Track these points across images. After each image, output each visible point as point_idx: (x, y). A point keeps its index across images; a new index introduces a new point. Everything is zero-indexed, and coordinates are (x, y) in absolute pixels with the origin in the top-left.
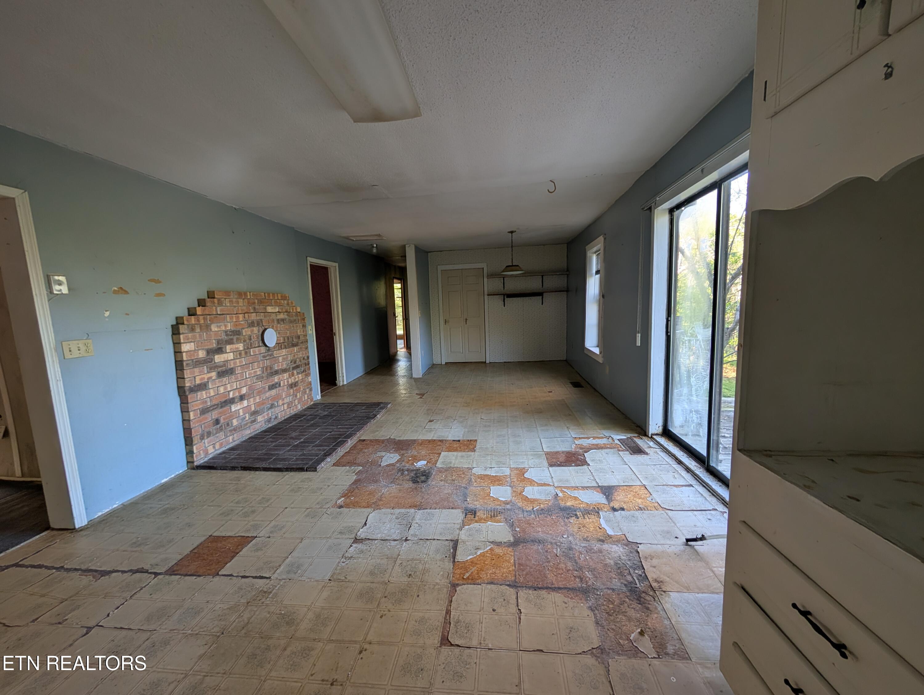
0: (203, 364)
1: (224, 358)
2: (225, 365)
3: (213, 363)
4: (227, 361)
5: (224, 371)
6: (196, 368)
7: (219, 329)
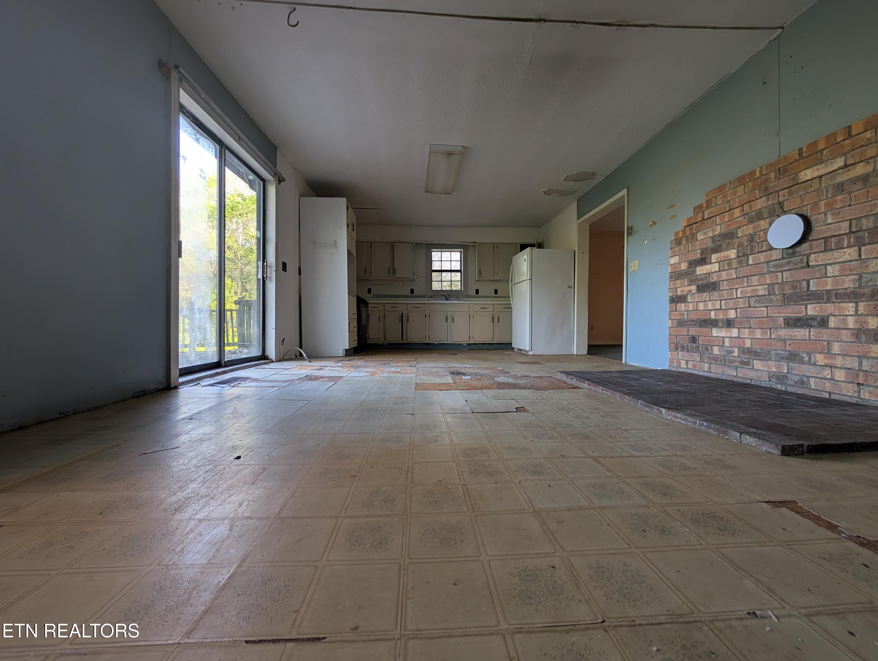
0: (684, 276)
1: (707, 270)
2: (707, 278)
3: (695, 275)
4: (709, 274)
5: (705, 285)
6: (678, 279)
7: (705, 237)
